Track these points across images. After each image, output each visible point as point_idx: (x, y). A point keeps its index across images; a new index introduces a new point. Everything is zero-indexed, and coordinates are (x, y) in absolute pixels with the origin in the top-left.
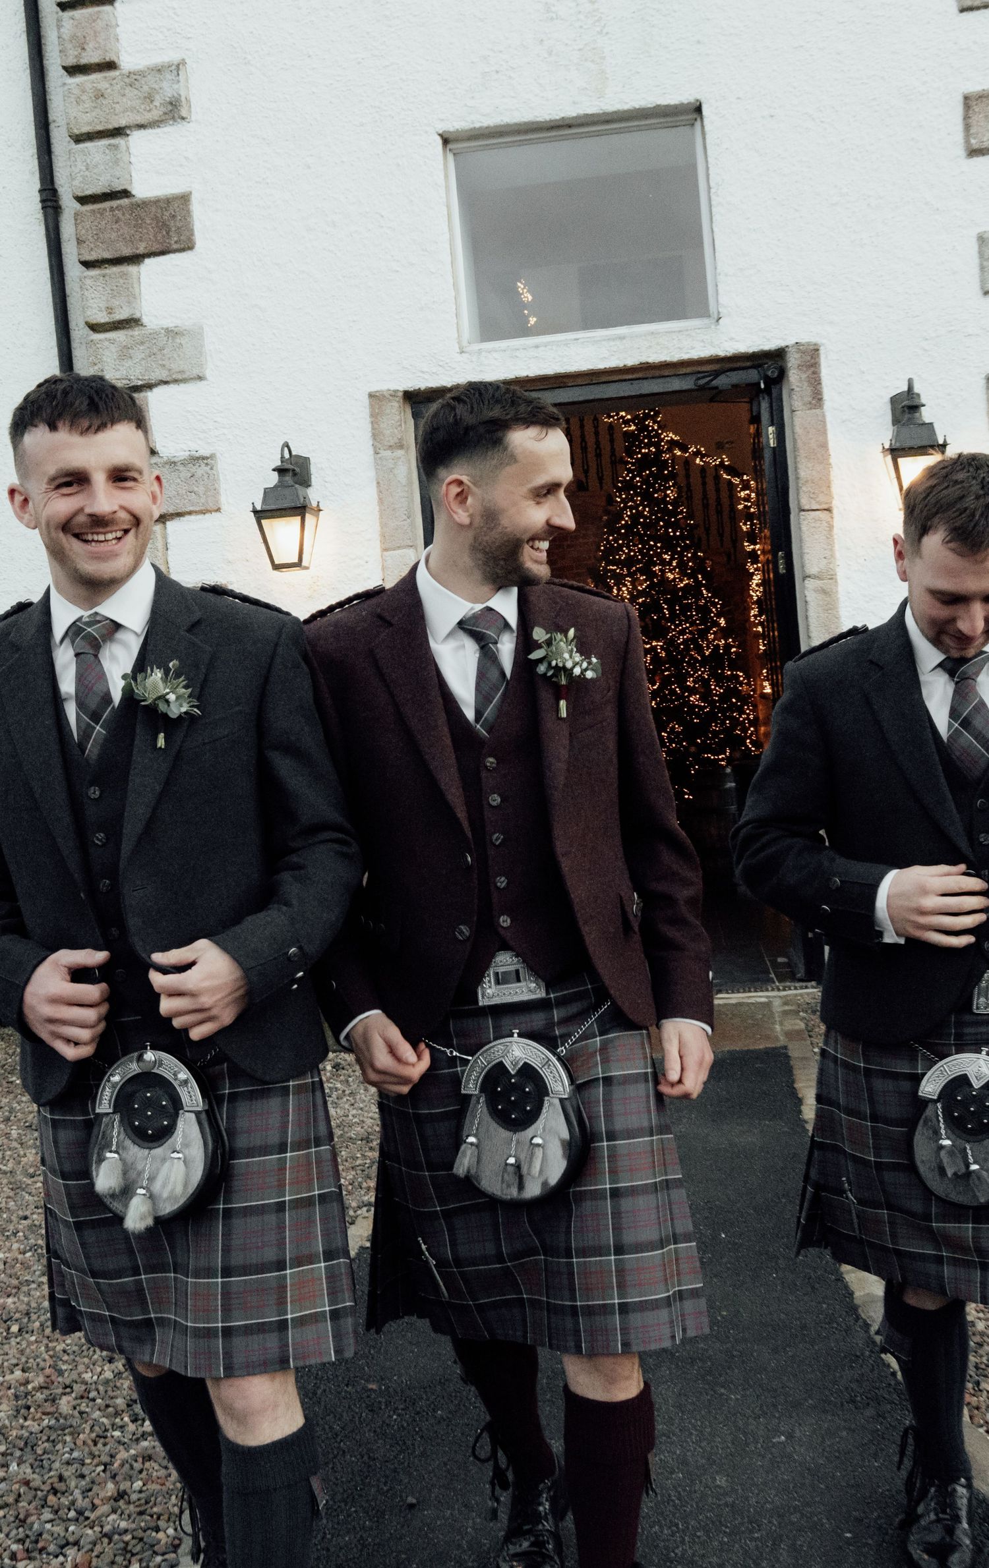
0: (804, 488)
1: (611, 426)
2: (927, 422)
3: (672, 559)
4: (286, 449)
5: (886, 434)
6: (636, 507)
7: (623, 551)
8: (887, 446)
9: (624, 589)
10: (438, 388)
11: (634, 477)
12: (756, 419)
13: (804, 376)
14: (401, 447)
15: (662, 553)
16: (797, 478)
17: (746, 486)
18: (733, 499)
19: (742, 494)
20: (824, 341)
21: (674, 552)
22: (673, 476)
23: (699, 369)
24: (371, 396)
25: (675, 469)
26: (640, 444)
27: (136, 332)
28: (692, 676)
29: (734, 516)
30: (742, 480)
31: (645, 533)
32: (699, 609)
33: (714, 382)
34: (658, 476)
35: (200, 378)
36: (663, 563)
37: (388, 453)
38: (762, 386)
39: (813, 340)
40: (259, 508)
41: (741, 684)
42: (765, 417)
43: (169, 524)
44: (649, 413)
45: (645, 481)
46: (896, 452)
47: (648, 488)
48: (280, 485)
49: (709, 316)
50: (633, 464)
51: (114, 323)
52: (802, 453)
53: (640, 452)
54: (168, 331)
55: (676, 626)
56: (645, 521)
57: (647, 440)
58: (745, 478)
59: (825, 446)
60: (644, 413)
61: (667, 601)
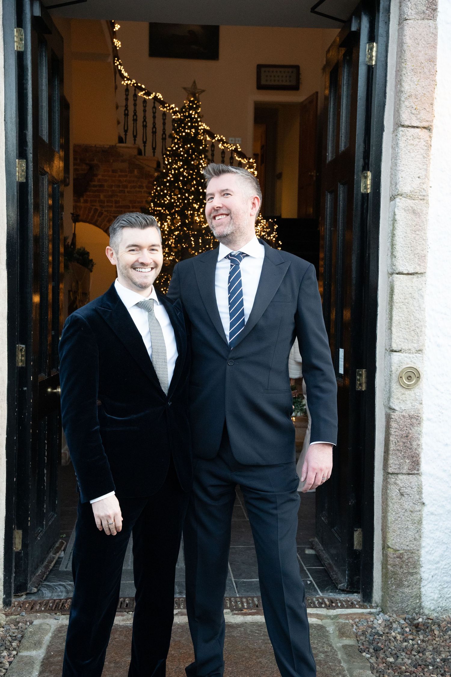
0: (407, 103)
1: (164, 114)
6: (178, 169)
7: (167, 198)
9: (166, 224)
12: (353, 41)
15: (192, 203)
25: (207, 147)
26: (185, 126)
30: (249, 162)
31: (183, 187)
36: (194, 209)
42: (364, 33)
44: (192, 106)
45: (187, 152)
47: (187, 157)
50: (178, 140)
53: (184, 132)
56: (183, 179)
57: (189, 124)
58: (251, 160)
59: (432, 60)
60: (189, 105)
61: (193, 236)
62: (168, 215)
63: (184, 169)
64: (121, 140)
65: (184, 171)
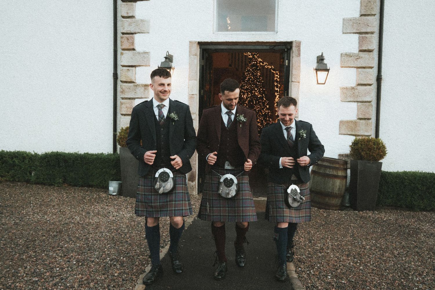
0: (293, 76)
1: (245, 56)
2: (326, 63)
3: (257, 90)
4: (168, 53)
5: (315, 65)
6: (250, 76)
8: (315, 68)
10: (206, 42)
11: (250, 69)
12: (283, 58)
13: (296, 49)
14: (196, 55)
15: (255, 88)
16: (292, 74)
17: (277, 74)
18: (274, 77)
19: (276, 76)
20: (302, 41)
21: (258, 88)
22: (259, 69)
23: (271, 44)
24: (190, 42)
26: (252, 61)
27: (133, 19)
28: (259, 119)
29: (273, 81)
30: (276, 73)
31: (251, 83)
32: (262, 103)
33: (274, 48)
34: (256, 69)
35: (148, 33)
36: (255, 90)
37: (193, 56)
38: (286, 50)
39: (300, 40)
40: (159, 66)
41: (271, 122)
42: (286, 58)
43: (137, 68)
45: (253, 70)
46: (317, 70)
47: (253, 72)
48: (165, 61)
49: (275, 32)
50: (250, 66)
51: (128, 16)
52: (294, 67)
53: (252, 63)
54: (141, 20)
55: (257, 106)
56: (252, 79)
57: (254, 60)
58: (277, 72)
59: (299, 66)
60: (254, 53)
61: (255, 100)
62: (246, 93)
63: (252, 76)
64: (230, 65)
65: (252, 77)
